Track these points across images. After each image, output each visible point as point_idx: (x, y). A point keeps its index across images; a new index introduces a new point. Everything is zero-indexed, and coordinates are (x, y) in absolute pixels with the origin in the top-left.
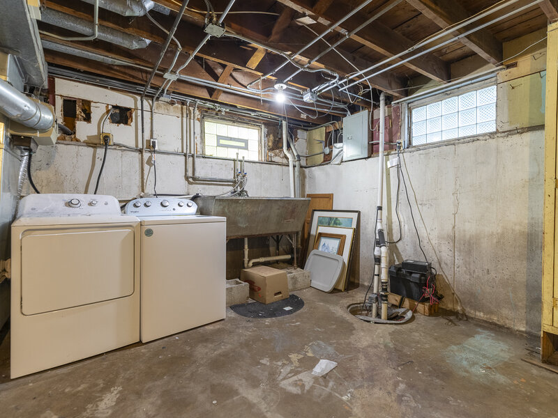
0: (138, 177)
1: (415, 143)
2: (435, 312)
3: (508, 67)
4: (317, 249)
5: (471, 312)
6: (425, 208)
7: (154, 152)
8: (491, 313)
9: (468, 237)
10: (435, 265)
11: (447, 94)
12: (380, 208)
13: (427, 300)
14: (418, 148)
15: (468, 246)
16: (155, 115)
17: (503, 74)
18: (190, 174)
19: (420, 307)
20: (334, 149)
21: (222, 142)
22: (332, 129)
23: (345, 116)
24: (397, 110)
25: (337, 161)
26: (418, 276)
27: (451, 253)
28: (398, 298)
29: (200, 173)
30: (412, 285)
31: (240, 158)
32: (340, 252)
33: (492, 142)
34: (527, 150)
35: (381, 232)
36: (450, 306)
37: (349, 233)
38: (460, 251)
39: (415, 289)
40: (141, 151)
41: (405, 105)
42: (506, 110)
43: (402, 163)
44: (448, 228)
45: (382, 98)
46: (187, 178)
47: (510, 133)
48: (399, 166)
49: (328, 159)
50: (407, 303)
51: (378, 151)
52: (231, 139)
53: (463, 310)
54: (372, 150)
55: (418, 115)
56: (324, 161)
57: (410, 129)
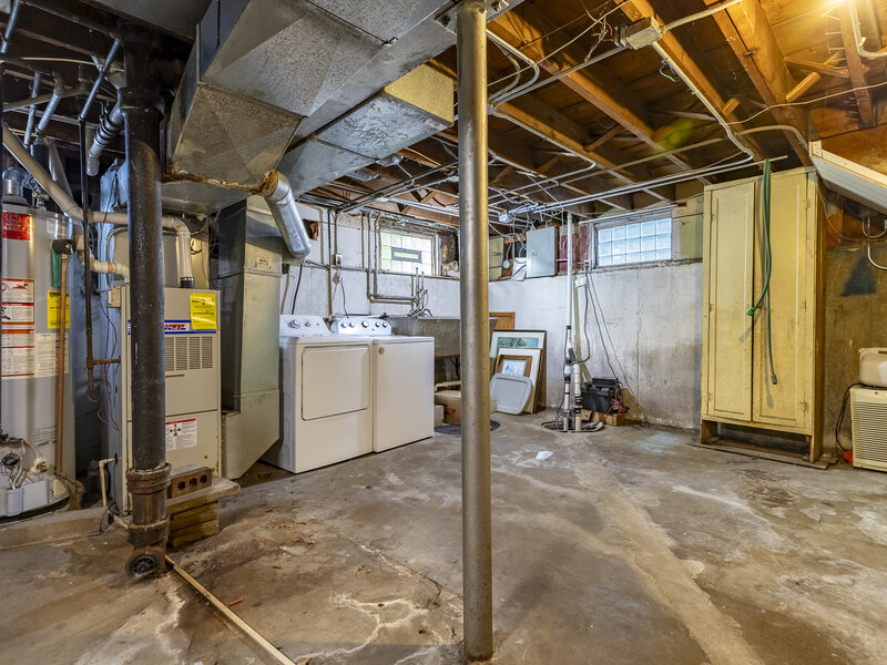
0: (326, 296)
1: (600, 264)
2: (621, 422)
3: (680, 205)
4: (500, 372)
5: (651, 419)
6: (612, 327)
7: (340, 268)
8: (667, 417)
9: (649, 352)
10: (621, 380)
11: (630, 220)
12: (569, 327)
13: (616, 411)
14: (605, 269)
15: (648, 360)
16: (338, 228)
17: (676, 210)
18: (372, 292)
19: (609, 419)
20: (515, 263)
21: (397, 254)
22: (511, 240)
23: (529, 229)
24: (584, 229)
25: (520, 276)
26: (607, 389)
27: (635, 368)
28: (589, 413)
29: (381, 291)
30: (602, 399)
31: (420, 273)
32: (527, 373)
33: (668, 269)
34: (694, 278)
35: (571, 351)
36: (634, 416)
37: (536, 355)
38: (642, 365)
39: (604, 402)
40: (327, 268)
41: (591, 225)
42: (678, 240)
43: (590, 283)
44: (632, 346)
45: (569, 217)
46: (369, 296)
47: (682, 262)
48: (586, 286)
49: (507, 274)
50: (597, 416)
51: (565, 269)
52: (405, 251)
53: (646, 418)
54: (559, 268)
55: (604, 235)
56: (503, 276)
57: (596, 248)
